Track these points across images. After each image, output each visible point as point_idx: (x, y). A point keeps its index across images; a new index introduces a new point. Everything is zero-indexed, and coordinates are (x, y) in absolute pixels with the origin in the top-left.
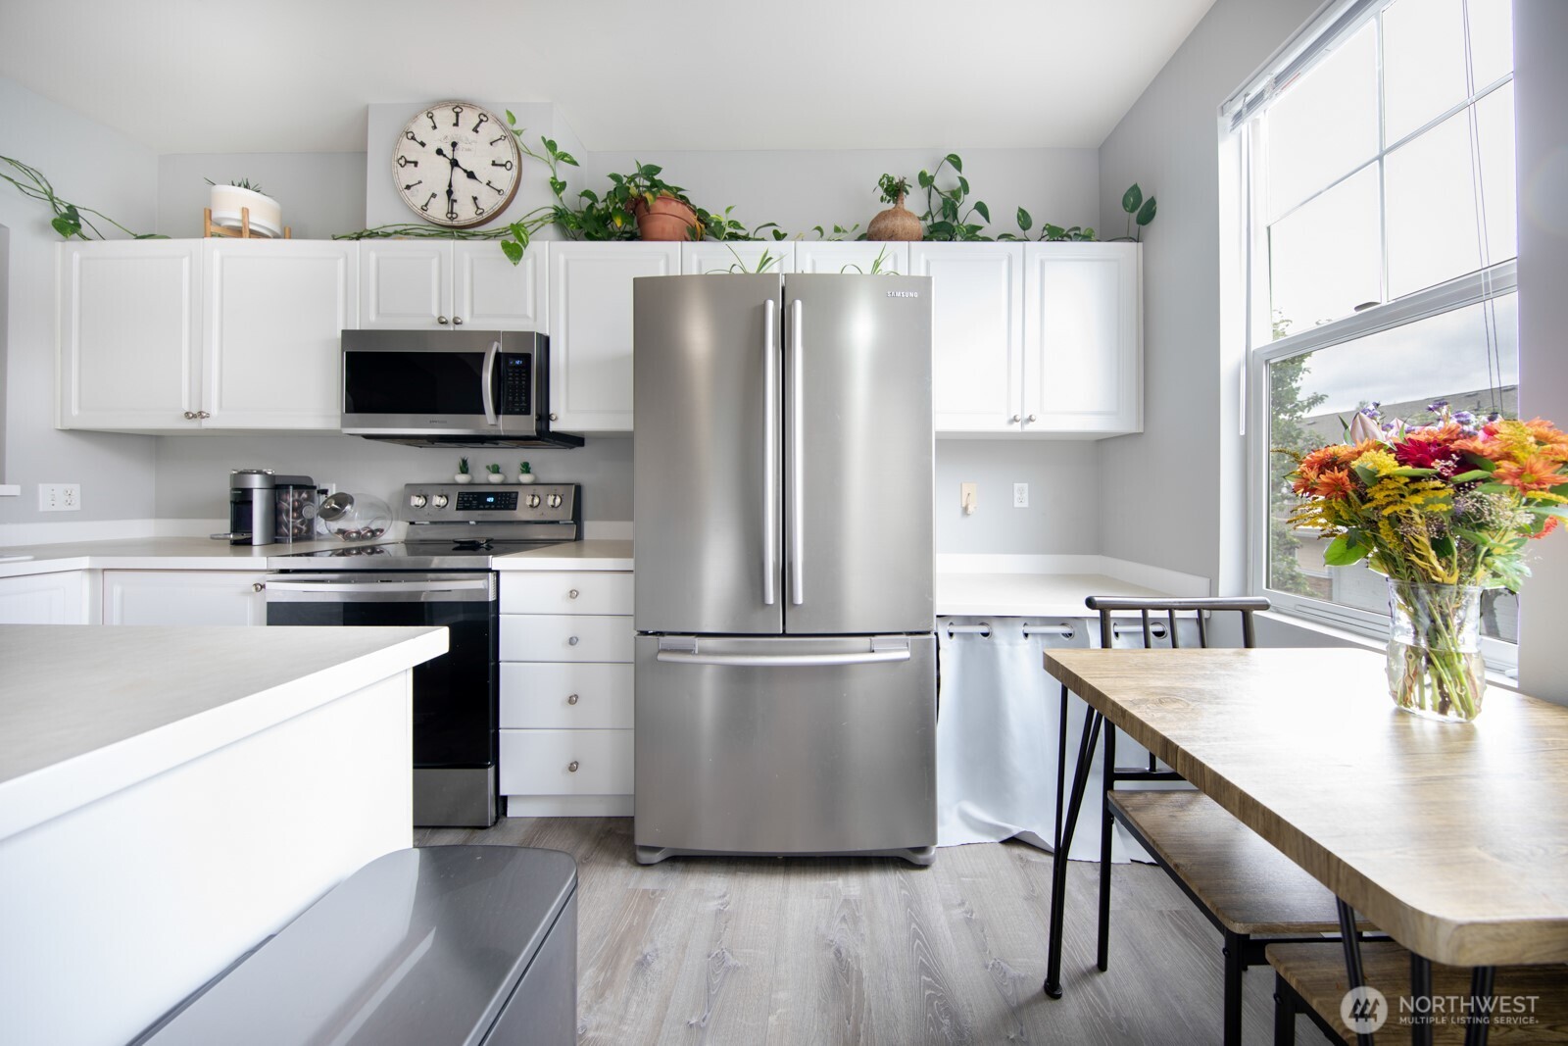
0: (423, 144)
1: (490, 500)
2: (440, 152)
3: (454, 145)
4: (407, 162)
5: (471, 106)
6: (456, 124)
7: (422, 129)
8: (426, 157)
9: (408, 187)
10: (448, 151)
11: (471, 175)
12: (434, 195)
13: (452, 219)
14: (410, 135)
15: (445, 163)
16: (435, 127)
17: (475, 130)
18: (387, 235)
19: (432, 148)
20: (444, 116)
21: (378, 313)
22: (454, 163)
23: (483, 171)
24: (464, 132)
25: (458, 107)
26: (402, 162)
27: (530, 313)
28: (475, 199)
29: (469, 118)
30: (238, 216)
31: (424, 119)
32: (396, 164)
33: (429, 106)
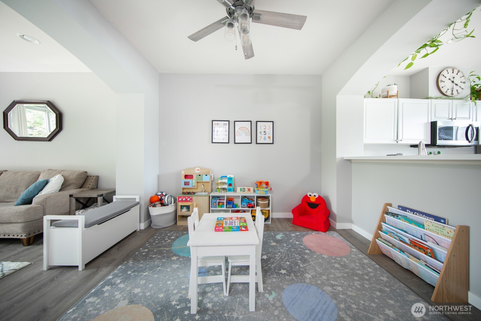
0: (446, 77)
2: (449, 79)
3: (453, 78)
4: (442, 81)
5: (456, 68)
6: (453, 73)
7: (445, 73)
8: (446, 80)
9: (443, 87)
11: (457, 85)
12: (448, 89)
13: (452, 95)
14: (443, 75)
15: (450, 82)
16: (448, 73)
17: (457, 74)
18: (435, 98)
19: (448, 78)
20: (450, 71)
21: (435, 116)
22: (453, 82)
23: (459, 84)
24: (455, 75)
25: (453, 68)
26: (441, 81)
27: (469, 117)
28: (457, 90)
29: (456, 71)
31: (445, 71)
32: (439, 82)
33: (446, 68)
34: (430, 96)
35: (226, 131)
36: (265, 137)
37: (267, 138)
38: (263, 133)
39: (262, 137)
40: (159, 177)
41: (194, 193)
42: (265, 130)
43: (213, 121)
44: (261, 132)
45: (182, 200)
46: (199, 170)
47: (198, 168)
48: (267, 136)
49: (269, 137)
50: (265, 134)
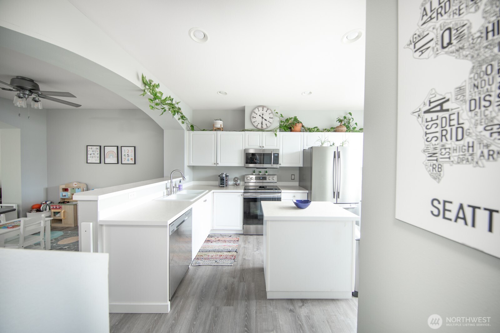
0: (257, 114)
1: (261, 178)
2: (260, 116)
3: (263, 114)
4: (254, 117)
5: (265, 107)
6: (263, 110)
7: (256, 111)
8: (257, 117)
9: (254, 122)
10: (261, 115)
11: (266, 120)
12: (259, 124)
13: (262, 128)
14: (254, 112)
15: (260, 118)
16: (259, 111)
17: (266, 111)
18: (249, 131)
19: (258, 115)
20: (261, 109)
21: (248, 145)
22: (262, 118)
23: (268, 119)
24: (264, 112)
25: (263, 107)
27: (276, 145)
28: (266, 124)
29: (265, 109)
30: (220, 126)
31: (257, 109)
32: (252, 118)
33: (258, 107)
34: (246, 128)
35: (98, 154)
36: (128, 159)
37: (130, 159)
38: (126, 156)
39: (125, 159)
40: (47, 190)
41: (68, 202)
42: (128, 153)
43: (87, 146)
44: (125, 155)
45: (53, 208)
46: (76, 184)
47: (76, 183)
48: (130, 158)
49: (132, 159)
50: (128, 156)
